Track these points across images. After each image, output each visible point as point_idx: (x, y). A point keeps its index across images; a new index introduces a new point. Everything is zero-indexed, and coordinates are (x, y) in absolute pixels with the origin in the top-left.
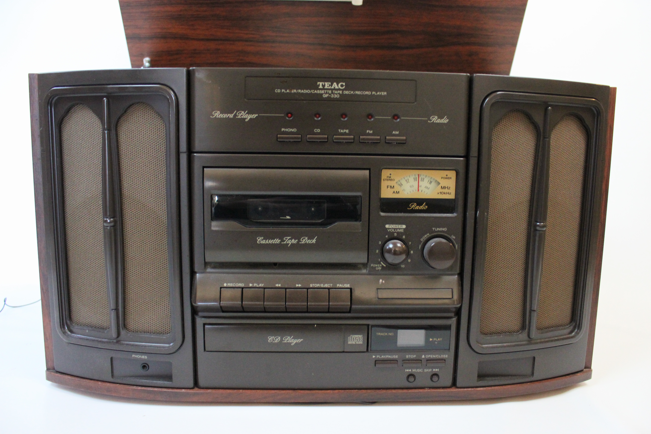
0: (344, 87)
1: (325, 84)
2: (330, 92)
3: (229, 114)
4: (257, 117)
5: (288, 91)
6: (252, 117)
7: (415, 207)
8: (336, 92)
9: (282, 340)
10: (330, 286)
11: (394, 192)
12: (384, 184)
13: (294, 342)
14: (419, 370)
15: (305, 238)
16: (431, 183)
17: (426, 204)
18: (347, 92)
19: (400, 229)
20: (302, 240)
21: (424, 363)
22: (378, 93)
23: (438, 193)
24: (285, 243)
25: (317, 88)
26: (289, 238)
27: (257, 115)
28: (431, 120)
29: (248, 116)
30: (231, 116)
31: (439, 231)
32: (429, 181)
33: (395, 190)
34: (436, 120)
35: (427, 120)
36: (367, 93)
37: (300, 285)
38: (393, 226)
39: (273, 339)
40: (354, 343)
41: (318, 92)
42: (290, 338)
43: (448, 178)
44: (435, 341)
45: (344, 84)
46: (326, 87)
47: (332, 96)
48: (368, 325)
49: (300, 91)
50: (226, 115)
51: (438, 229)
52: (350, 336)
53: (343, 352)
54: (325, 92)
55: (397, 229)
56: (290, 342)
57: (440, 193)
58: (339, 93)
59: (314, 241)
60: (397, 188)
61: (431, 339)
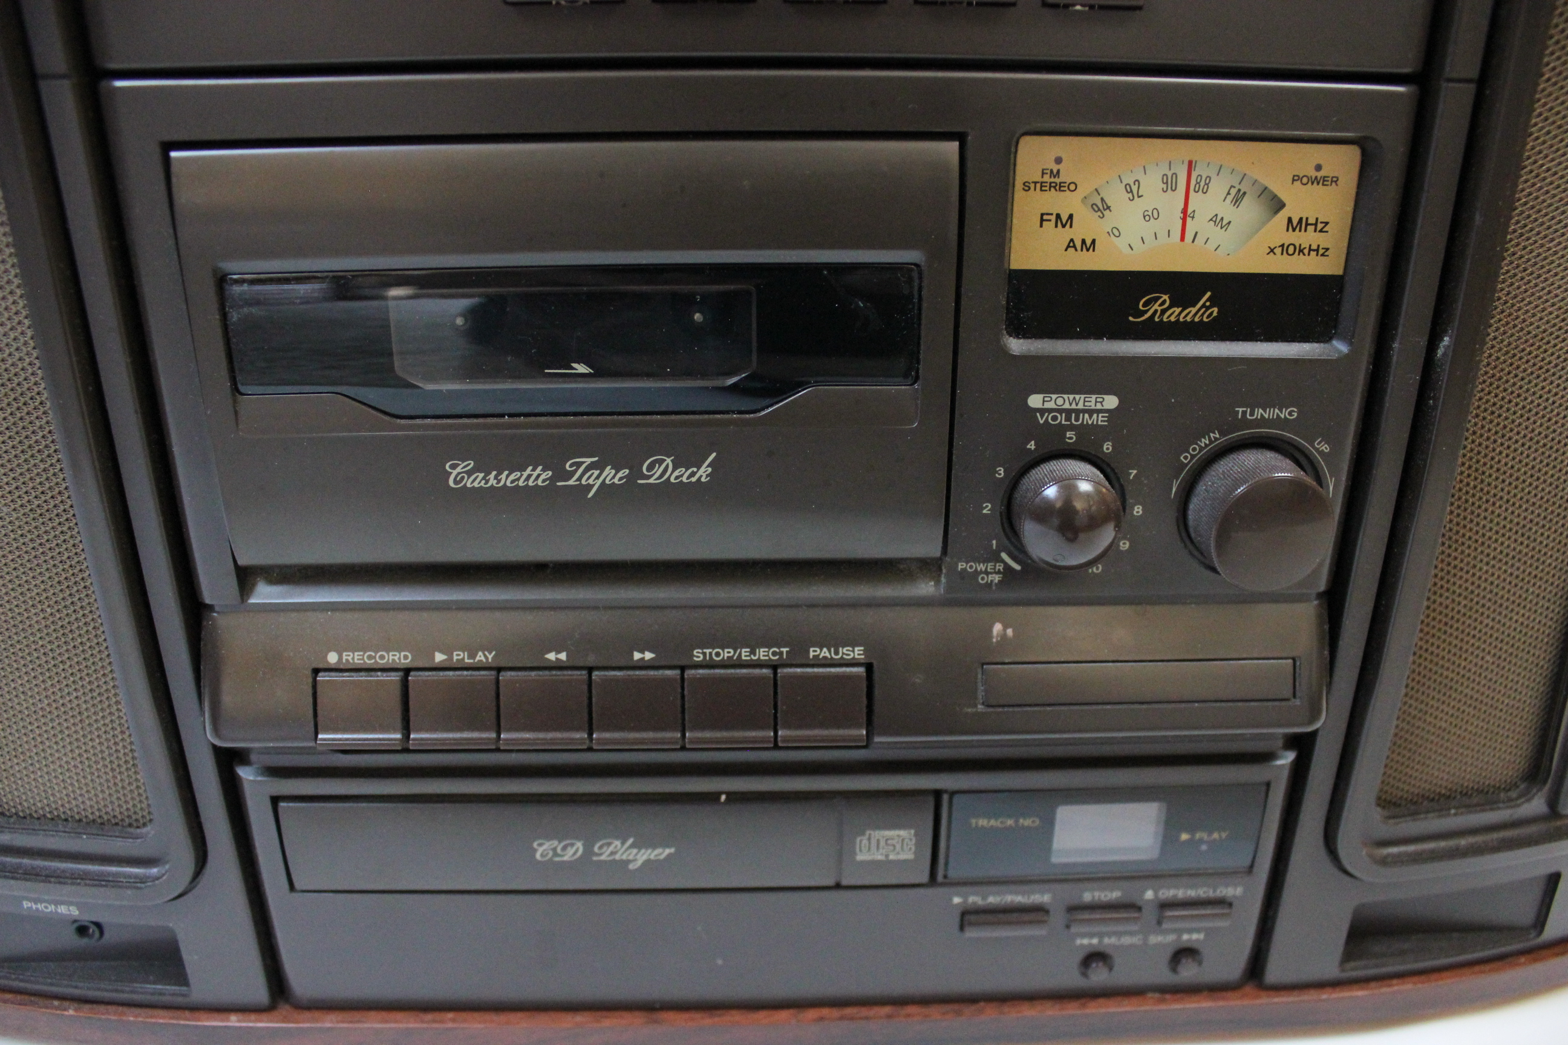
7: (1163, 312)
9: (588, 851)
10: (781, 653)
11: (1071, 244)
12: (1026, 206)
13: (642, 856)
14: (1127, 940)
15: (661, 462)
16: (1238, 199)
17: (1214, 300)
19: (1091, 412)
20: (651, 467)
21: (1149, 915)
23: (1272, 251)
24: (571, 482)
26: (589, 460)
31: (1262, 422)
32: (1233, 191)
33: (1078, 232)
37: (648, 656)
38: (1060, 401)
39: (554, 850)
40: (880, 857)
42: (623, 844)
43: (1323, 181)
44: (1201, 841)
48: (937, 794)
51: (1259, 412)
52: (863, 834)
53: (838, 886)
55: (1078, 412)
56: (624, 857)
57: (1278, 251)
59: (703, 472)
60: (1086, 226)
61: (1184, 837)
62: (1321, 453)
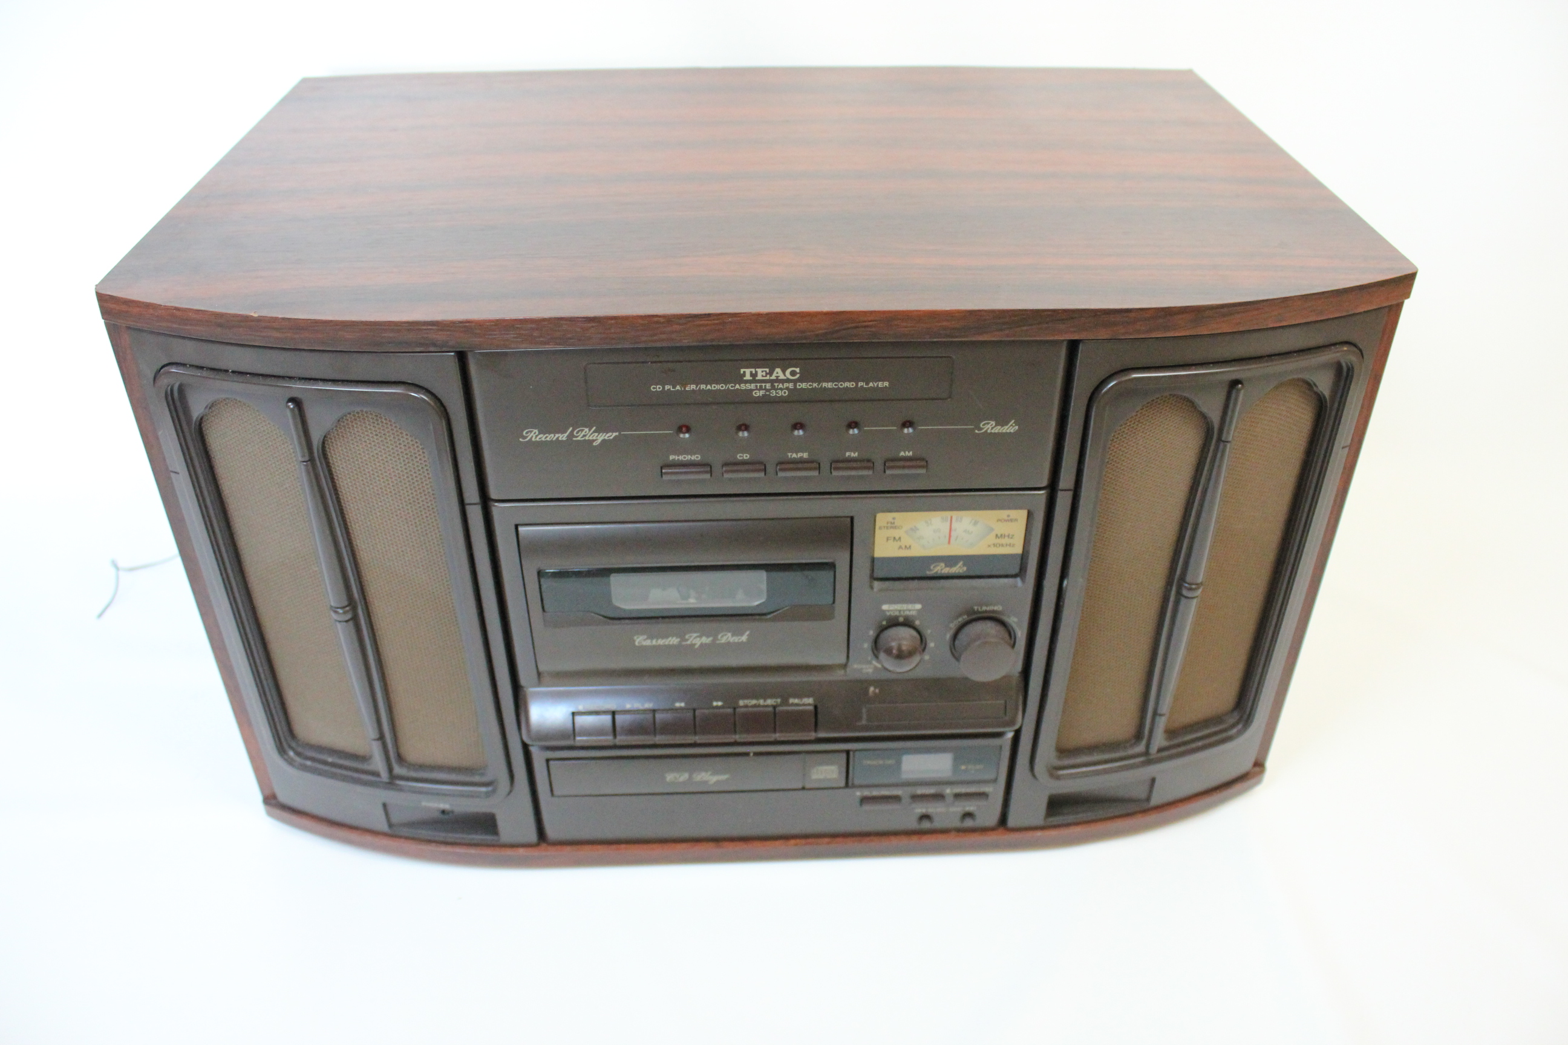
0: (798, 376)
1: (756, 372)
2: (768, 386)
3: (558, 433)
4: (616, 436)
5: (678, 388)
6: (606, 438)
7: (941, 570)
8: (781, 386)
9: (690, 777)
10: (777, 702)
11: (900, 547)
12: (880, 536)
13: (715, 779)
14: (939, 810)
15: (726, 635)
17: (964, 565)
18: (804, 385)
19: (910, 611)
20: (722, 637)
21: (950, 799)
22: (871, 384)
23: (989, 546)
24: (688, 643)
25: (740, 379)
26: (695, 635)
27: (617, 434)
28: (981, 429)
29: (597, 436)
30: (563, 437)
31: (985, 612)
32: (973, 521)
33: (903, 543)
34: (992, 428)
35: (973, 430)
36: (847, 384)
37: (720, 704)
38: (896, 607)
39: (675, 777)
40: (822, 777)
41: (743, 387)
42: (706, 774)
43: (1011, 520)
44: (971, 769)
45: (798, 370)
46: (759, 377)
47: (774, 393)
48: (848, 752)
49: (703, 387)
50: (553, 435)
51: (984, 608)
52: (815, 768)
53: (803, 788)
54: (756, 386)
55: (904, 610)
56: (707, 779)
57: (992, 546)
58: (787, 388)
59: (744, 638)
60: (906, 540)
61: (963, 767)
62: (1014, 621)
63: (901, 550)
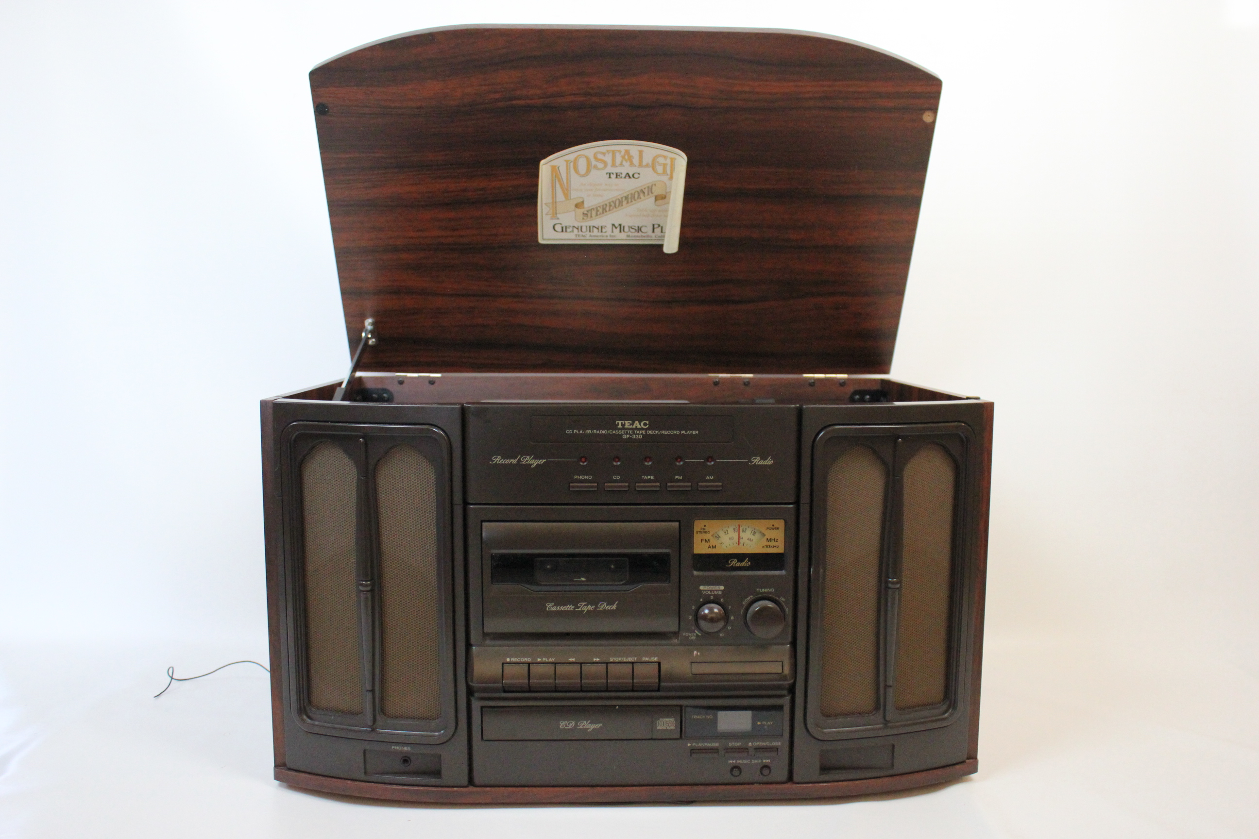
0: (648, 426)
1: (625, 423)
2: (631, 432)
3: (512, 459)
4: (544, 463)
5: (581, 432)
6: (539, 463)
7: (735, 564)
8: (638, 432)
9: (576, 725)
10: (634, 659)
11: (709, 547)
12: (697, 538)
13: (592, 727)
14: (745, 762)
15: (603, 604)
16: (754, 534)
17: (749, 561)
18: (651, 432)
19: (717, 591)
20: (600, 605)
21: (752, 752)
22: (688, 432)
23: (763, 547)
24: (580, 609)
25: (615, 427)
26: (584, 603)
27: (545, 460)
28: (752, 462)
29: (534, 462)
30: (514, 461)
31: (764, 593)
32: (753, 532)
33: (712, 543)
34: (759, 462)
35: (748, 462)
36: (675, 432)
37: (598, 660)
38: (708, 588)
39: (566, 724)
40: (664, 729)
41: (617, 432)
42: (587, 723)
43: (775, 529)
44: (764, 724)
45: (647, 422)
46: (626, 426)
47: (634, 437)
48: (681, 706)
49: (595, 431)
50: (509, 460)
51: (763, 590)
52: (659, 720)
53: (652, 739)
54: (625, 432)
55: (713, 591)
56: (587, 728)
57: (765, 547)
58: (642, 434)
59: (614, 607)
61: (759, 723)
62: (783, 602)
63: (710, 548)
